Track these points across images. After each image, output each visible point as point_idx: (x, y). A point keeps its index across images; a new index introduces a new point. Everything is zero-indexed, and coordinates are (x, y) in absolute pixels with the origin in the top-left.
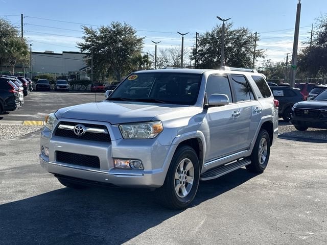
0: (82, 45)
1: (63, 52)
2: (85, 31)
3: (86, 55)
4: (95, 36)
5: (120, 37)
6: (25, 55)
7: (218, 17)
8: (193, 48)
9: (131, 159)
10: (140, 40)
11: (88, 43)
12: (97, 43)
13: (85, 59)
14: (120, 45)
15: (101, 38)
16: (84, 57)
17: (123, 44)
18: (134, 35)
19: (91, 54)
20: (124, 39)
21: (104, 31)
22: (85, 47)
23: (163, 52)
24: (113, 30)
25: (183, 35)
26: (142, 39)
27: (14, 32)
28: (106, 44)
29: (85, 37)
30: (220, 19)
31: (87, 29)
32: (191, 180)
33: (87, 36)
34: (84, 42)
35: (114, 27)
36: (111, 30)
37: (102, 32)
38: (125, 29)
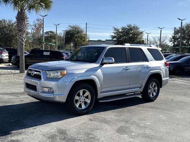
0: (112, 36)
1: (106, 40)
2: (114, 29)
3: (114, 41)
4: (119, 31)
5: (131, 31)
6: (84, 42)
7: (178, 18)
8: (172, 35)
9: (49, 88)
10: (142, 33)
11: (115, 35)
12: (120, 35)
13: (114, 43)
14: (131, 35)
15: (122, 32)
16: (113, 42)
17: (132, 35)
18: (139, 30)
19: (116, 40)
20: (133, 32)
21: (123, 29)
22: (114, 37)
23: (154, 38)
24: (128, 28)
25: (161, 29)
26: (143, 32)
27: (82, 31)
28: (124, 35)
29: (114, 32)
30: (180, 19)
31: (115, 29)
32: (88, 101)
33: (115, 32)
34: (113, 34)
35: (128, 27)
36: (127, 28)
37: (122, 30)
38: (134, 27)
